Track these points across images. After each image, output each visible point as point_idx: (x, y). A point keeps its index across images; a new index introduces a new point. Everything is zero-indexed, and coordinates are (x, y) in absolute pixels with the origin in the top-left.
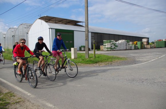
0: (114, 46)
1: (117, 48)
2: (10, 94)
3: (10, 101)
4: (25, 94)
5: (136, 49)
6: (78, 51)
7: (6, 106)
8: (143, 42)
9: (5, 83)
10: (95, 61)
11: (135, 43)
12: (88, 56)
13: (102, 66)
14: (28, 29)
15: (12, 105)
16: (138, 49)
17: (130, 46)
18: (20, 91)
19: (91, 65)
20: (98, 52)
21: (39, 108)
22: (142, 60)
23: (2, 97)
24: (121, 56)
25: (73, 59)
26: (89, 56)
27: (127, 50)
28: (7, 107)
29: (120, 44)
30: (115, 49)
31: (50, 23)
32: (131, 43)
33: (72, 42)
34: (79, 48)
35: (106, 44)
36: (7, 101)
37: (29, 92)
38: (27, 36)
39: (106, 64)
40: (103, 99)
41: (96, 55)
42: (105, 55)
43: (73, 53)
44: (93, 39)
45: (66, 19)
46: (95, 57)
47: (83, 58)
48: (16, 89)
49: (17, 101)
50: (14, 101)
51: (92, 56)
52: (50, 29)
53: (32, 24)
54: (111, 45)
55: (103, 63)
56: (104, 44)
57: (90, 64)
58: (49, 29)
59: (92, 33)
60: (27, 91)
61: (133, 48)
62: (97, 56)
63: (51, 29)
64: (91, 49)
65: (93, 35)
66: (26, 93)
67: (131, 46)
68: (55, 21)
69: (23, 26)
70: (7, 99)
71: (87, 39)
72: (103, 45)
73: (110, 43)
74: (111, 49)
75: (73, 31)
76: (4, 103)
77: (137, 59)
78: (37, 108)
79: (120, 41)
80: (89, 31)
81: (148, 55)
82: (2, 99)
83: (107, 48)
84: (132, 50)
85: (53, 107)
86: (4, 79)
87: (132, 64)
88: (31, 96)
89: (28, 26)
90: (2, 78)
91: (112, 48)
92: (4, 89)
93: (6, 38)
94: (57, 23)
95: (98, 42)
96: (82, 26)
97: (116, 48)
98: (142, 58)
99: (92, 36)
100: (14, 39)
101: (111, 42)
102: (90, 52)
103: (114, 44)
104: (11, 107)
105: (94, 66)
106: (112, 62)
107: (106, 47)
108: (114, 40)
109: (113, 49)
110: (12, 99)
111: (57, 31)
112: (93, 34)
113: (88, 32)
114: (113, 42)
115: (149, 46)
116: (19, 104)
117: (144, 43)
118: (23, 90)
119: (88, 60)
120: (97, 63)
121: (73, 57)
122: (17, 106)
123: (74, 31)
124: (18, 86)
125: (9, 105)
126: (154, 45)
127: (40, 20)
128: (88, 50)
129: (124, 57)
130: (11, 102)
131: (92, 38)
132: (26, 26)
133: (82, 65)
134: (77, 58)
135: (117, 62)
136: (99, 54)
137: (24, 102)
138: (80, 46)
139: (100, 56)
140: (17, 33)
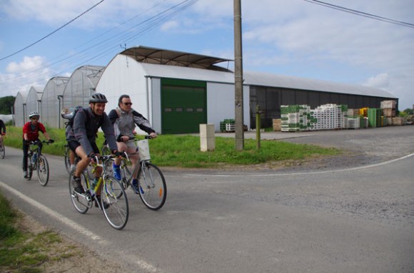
0: (308, 118)
2: (51, 236)
3: (48, 254)
4: (84, 237)
5: (365, 128)
6: (216, 132)
7: (39, 265)
8: (383, 110)
9: (38, 210)
10: (260, 158)
11: (363, 113)
12: (242, 145)
13: (277, 171)
14: (96, 78)
15: (53, 264)
16: (370, 126)
17: (349, 119)
19: (248, 168)
20: (266, 136)
21: (118, 269)
22: (382, 154)
23: (31, 243)
24: (327, 146)
25: (206, 152)
27: (340, 129)
28: (41, 267)
29: (324, 115)
30: (311, 129)
31: (148, 62)
32: (351, 112)
33: (201, 110)
34: (219, 125)
35: (288, 115)
36: (42, 253)
37: (96, 233)
39: (288, 164)
40: (280, 253)
41: (261, 142)
42: (285, 141)
43: (206, 136)
44: (255, 103)
45: (188, 54)
46: (259, 146)
47: (230, 150)
48: (64, 224)
49: (66, 253)
50: (58, 254)
51: (253, 145)
52: (149, 78)
53: (105, 68)
54: (301, 116)
55: (281, 162)
56: (282, 116)
57: (246, 164)
58: (145, 79)
59: (252, 87)
60: (90, 230)
61: (357, 125)
62: (263, 144)
63: (151, 77)
64: (249, 127)
65: (254, 94)
66: (88, 233)
67: (352, 119)
68: (161, 58)
69: (84, 71)
70: (41, 248)
71: (239, 103)
72: (280, 118)
73: (298, 111)
74: (300, 127)
75: (205, 82)
76: (35, 259)
77: (369, 151)
78: (114, 271)
79: (323, 108)
80: (244, 83)
81: (397, 143)
82: (31, 248)
83: (291, 125)
84: (354, 129)
85: (155, 270)
86: (36, 199)
87: (356, 166)
88: (100, 242)
89: (95, 72)
90: (32, 198)
91: (303, 124)
92: (36, 224)
93: (43, 103)
94: (165, 64)
95: (266, 110)
96: (226, 70)
97: (314, 124)
98: (381, 151)
99: (251, 96)
100: (61, 103)
101: (300, 110)
102: (247, 135)
103: (309, 115)
104: (50, 268)
106: (304, 160)
107: (289, 122)
108: (308, 104)
109: (305, 127)
110: (54, 250)
111: (166, 83)
112: (254, 90)
113: (242, 85)
114: (306, 109)
115: (398, 120)
116: (69, 262)
117: (385, 113)
118: (80, 228)
119: (241, 154)
120: (264, 161)
121: (204, 147)
122: (66, 264)
123: (208, 84)
124: (68, 216)
125: (46, 263)
126: (411, 116)
127: (124, 57)
128: (241, 130)
129: (334, 147)
130: (51, 255)
131: (251, 101)
132: (91, 72)
133: (226, 166)
134: (213, 150)
135: (315, 161)
136: (270, 140)
137: (82, 257)
138: (223, 120)
139: (272, 145)
140: (68, 90)
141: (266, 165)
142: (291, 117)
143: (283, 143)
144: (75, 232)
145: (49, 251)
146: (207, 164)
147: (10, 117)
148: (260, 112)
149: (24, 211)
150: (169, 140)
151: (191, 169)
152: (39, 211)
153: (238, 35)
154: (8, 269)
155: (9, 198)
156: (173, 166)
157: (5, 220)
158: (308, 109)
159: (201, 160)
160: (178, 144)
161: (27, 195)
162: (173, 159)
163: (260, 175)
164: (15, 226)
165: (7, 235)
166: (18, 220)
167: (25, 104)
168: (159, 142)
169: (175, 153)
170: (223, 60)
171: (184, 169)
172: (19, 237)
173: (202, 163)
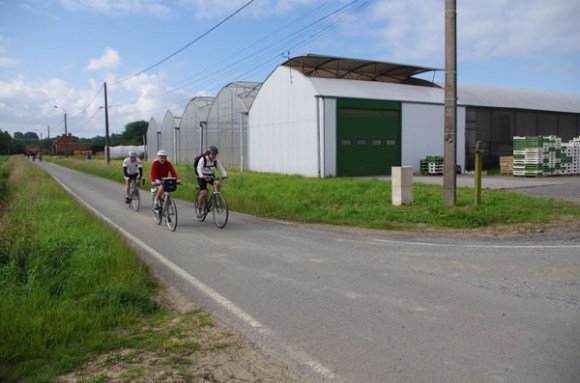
0: (558, 156)
1: (570, 168)
2: (200, 317)
3: (200, 341)
4: (241, 322)
6: (415, 175)
7: (190, 354)
10: (480, 218)
12: (452, 199)
13: (507, 240)
14: (250, 99)
15: (205, 354)
18: (229, 312)
19: (462, 233)
20: (490, 182)
21: (285, 370)
23: (178, 324)
25: (399, 208)
26: (455, 196)
28: (192, 357)
30: (560, 172)
31: (319, 76)
33: (393, 142)
34: (419, 164)
35: (524, 152)
36: (192, 339)
37: (256, 317)
38: (246, 123)
40: (506, 369)
41: (482, 192)
42: (518, 192)
43: (400, 183)
44: (473, 132)
45: (376, 63)
46: (479, 201)
47: (435, 206)
48: (216, 302)
49: (221, 342)
50: (211, 342)
51: (468, 198)
52: (320, 99)
53: (262, 84)
54: (545, 153)
56: (515, 152)
57: (458, 227)
58: (315, 100)
59: (469, 108)
60: (248, 312)
62: (485, 196)
63: (323, 97)
64: (463, 167)
65: (473, 118)
66: (247, 318)
68: (337, 69)
69: (234, 89)
70: (189, 332)
71: (450, 137)
72: (511, 154)
73: (541, 146)
74: (544, 170)
75: (400, 103)
76: (184, 346)
78: (280, 372)
80: (458, 102)
82: (179, 331)
83: (529, 167)
85: (332, 377)
86: (180, 265)
88: (261, 331)
90: (175, 263)
91: (549, 165)
92: (183, 299)
93: (182, 130)
94: (342, 77)
95: (490, 143)
96: (431, 85)
97: (566, 165)
99: (467, 121)
100: (204, 132)
101: (545, 144)
102: (462, 181)
103: (558, 151)
104: (202, 359)
105: (477, 237)
106: (548, 225)
107: (525, 161)
108: (558, 135)
109: (552, 170)
110: (206, 336)
111: (344, 105)
112: (473, 113)
113: (456, 106)
114: (554, 142)
116: (225, 354)
119: (451, 211)
120: (485, 224)
121: (397, 199)
122: (221, 357)
123: (404, 105)
124: (220, 292)
125: (198, 353)
127: (286, 70)
128: (451, 172)
130: (203, 342)
131: (467, 129)
132: (241, 91)
133: (429, 229)
134: (411, 205)
135: (566, 227)
136: (496, 190)
137: (240, 348)
138: (425, 158)
139: (499, 199)
140: (213, 114)
141: (489, 230)
142: (528, 154)
143: (515, 196)
144: (229, 314)
145: (201, 336)
146: (401, 224)
147: (141, 149)
148: (482, 151)
149: (167, 280)
150: (347, 187)
151: (379, 232)
152: (184, 282)
153: (451, 39)
154: (154, 356)
155: (148, 263)
156: (353, 225)
157: (146, 290)
158: (558, 143)
159: (393, 219)
160: (360, 192)
161: (169, 259)
162: (354, 215)
163: (480, 246)
164: (158, 300)
165: (150, 311)
166: (161, 292)
167: (160, 133)
168: (334, 189)
169: (355, 205)
170: (427, 70)
171: (369, 231)
172: (164, 315)
173: (394, 224)
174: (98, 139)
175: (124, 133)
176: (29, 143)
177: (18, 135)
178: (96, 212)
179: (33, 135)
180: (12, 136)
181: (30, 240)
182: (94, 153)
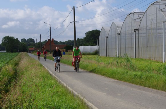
69: (158, 6)
93: (122, 35)
100: (137, 35)
147: (96, 47)
167: (107, 37)
174: (69, 42)
175: (85, 38)
176: (29, 45)
177: (23, 40)
178: (69, 88)
179: (31, 40)
180: (20, 41)
181: (31, 104)
182: (67, 51)
